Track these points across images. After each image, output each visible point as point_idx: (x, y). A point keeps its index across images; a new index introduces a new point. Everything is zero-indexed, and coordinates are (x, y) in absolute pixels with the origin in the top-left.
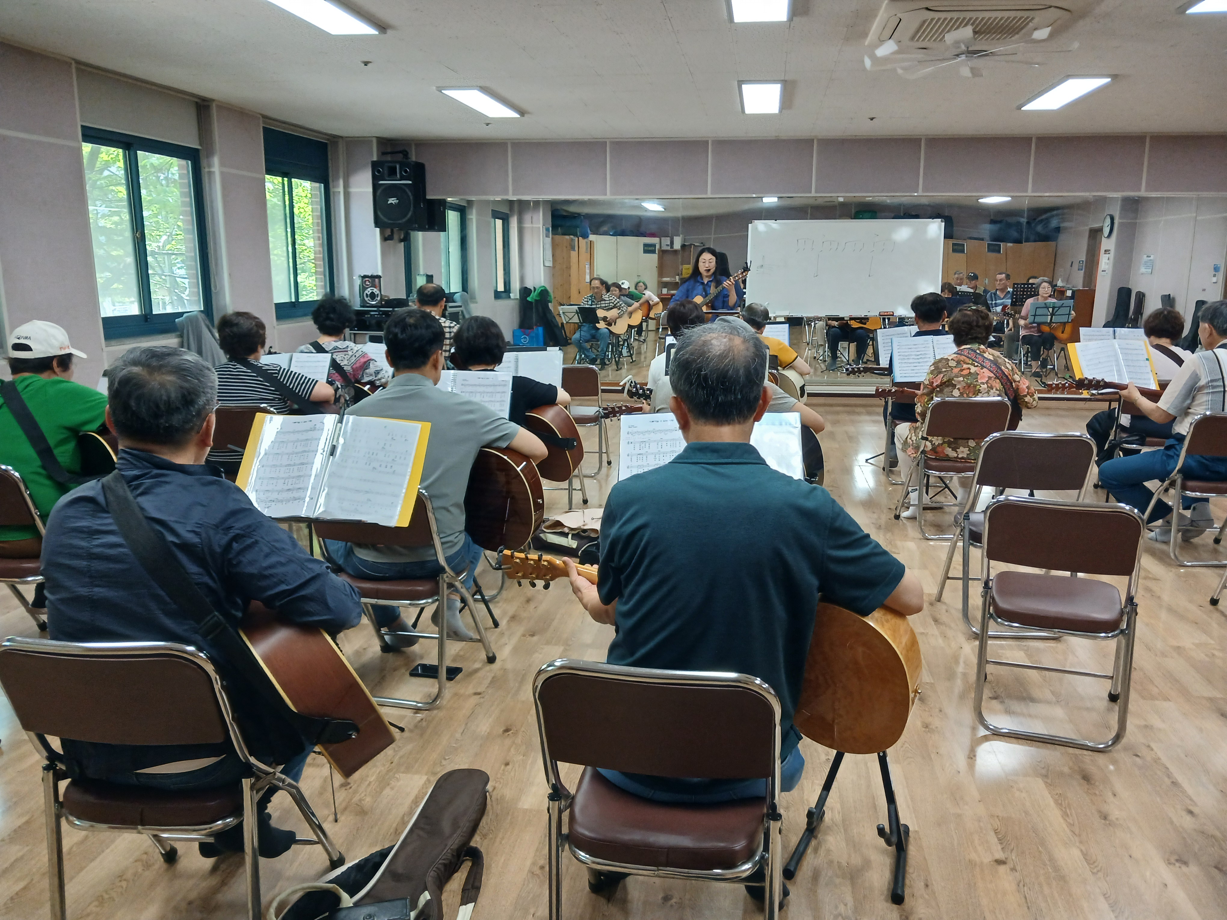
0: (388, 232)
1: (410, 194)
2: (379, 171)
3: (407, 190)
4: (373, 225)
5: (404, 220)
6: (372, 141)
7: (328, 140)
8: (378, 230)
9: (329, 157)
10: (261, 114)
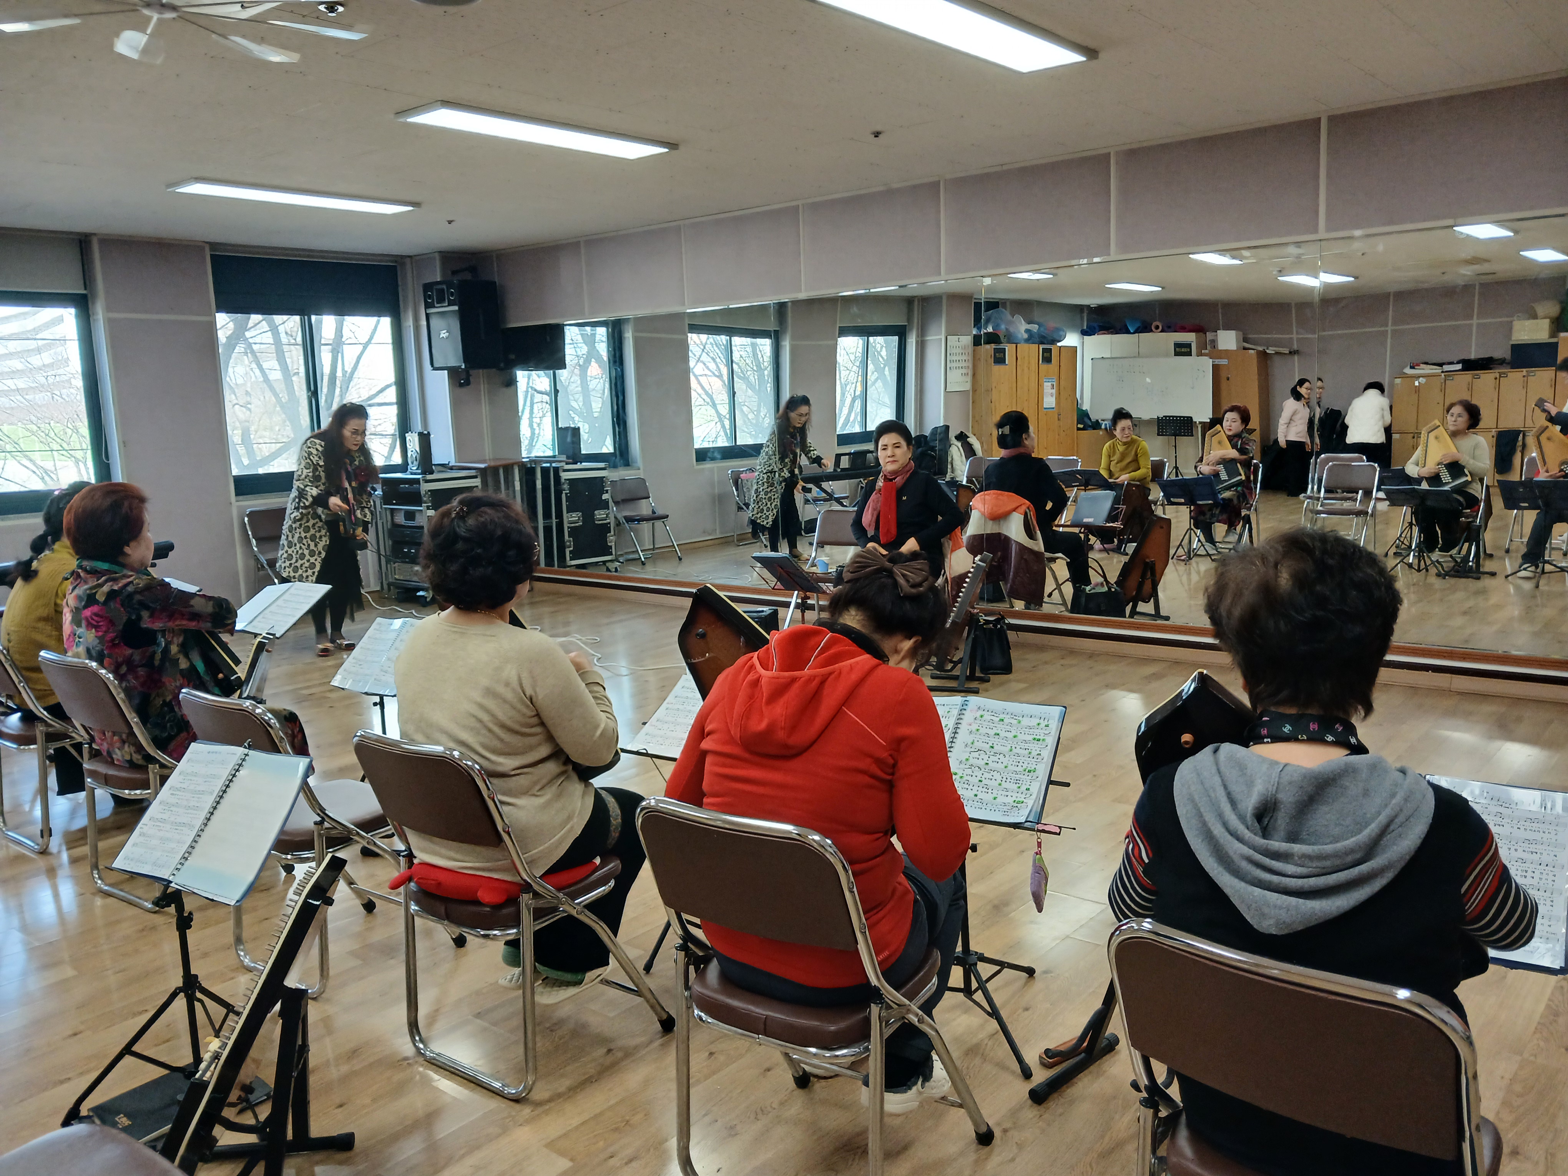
0: (462, 375)
2: (430, 297)
4: (431, 367)
6: (436, 257)
7: (396, 262)
8: (446, 372)
9: (400, 282)
10: (207, 243)
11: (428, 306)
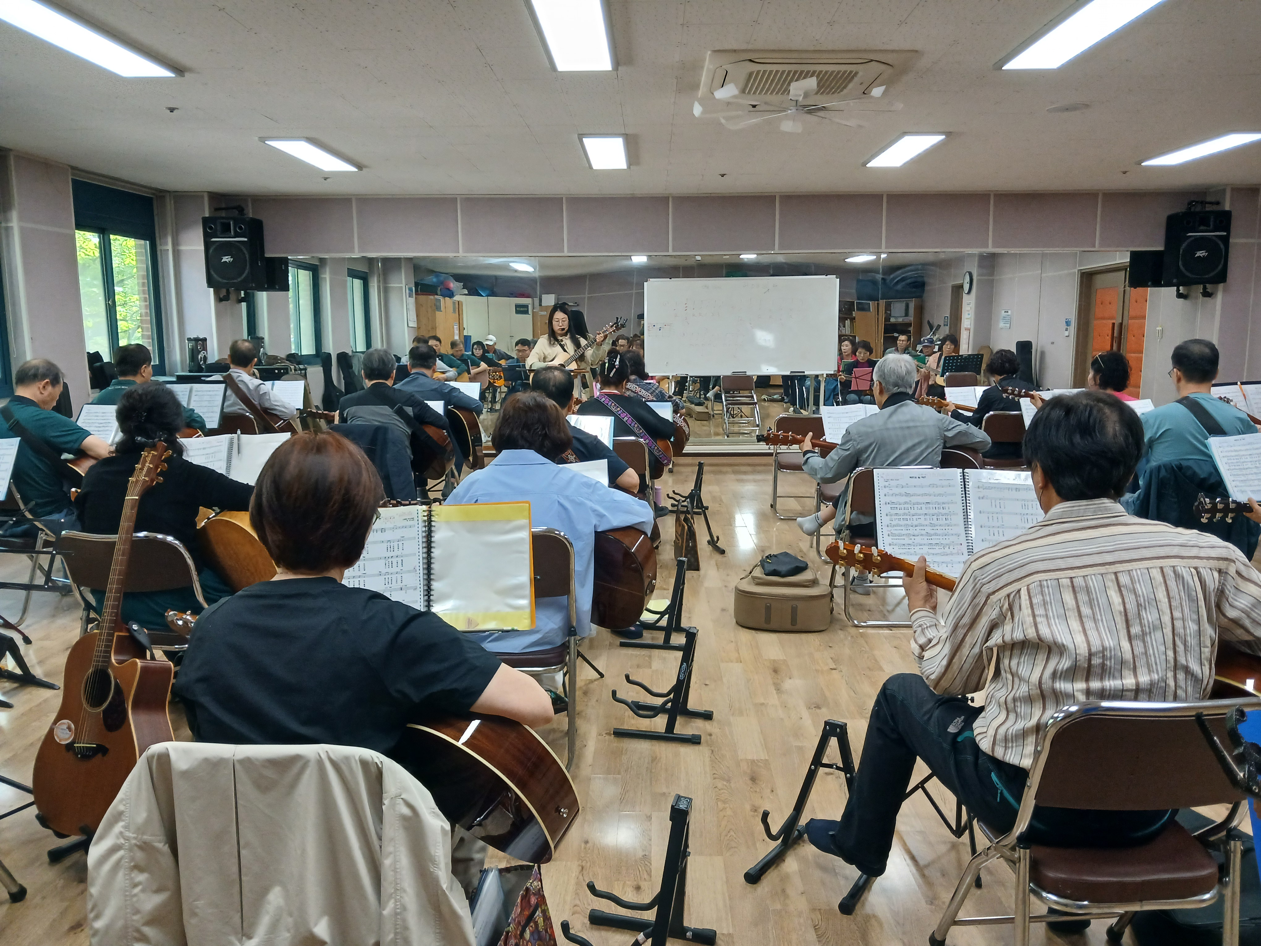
0: (223, 293)
1: (245, 252)
2: (211, 228)
3: (243, 248)
4: (206, 285)
5: (239, 280)
6: (202, 197)
7: (153, 194)
8: (212, 290)
9: (155, 212)
10: (69, 166)
11: (208, 235)
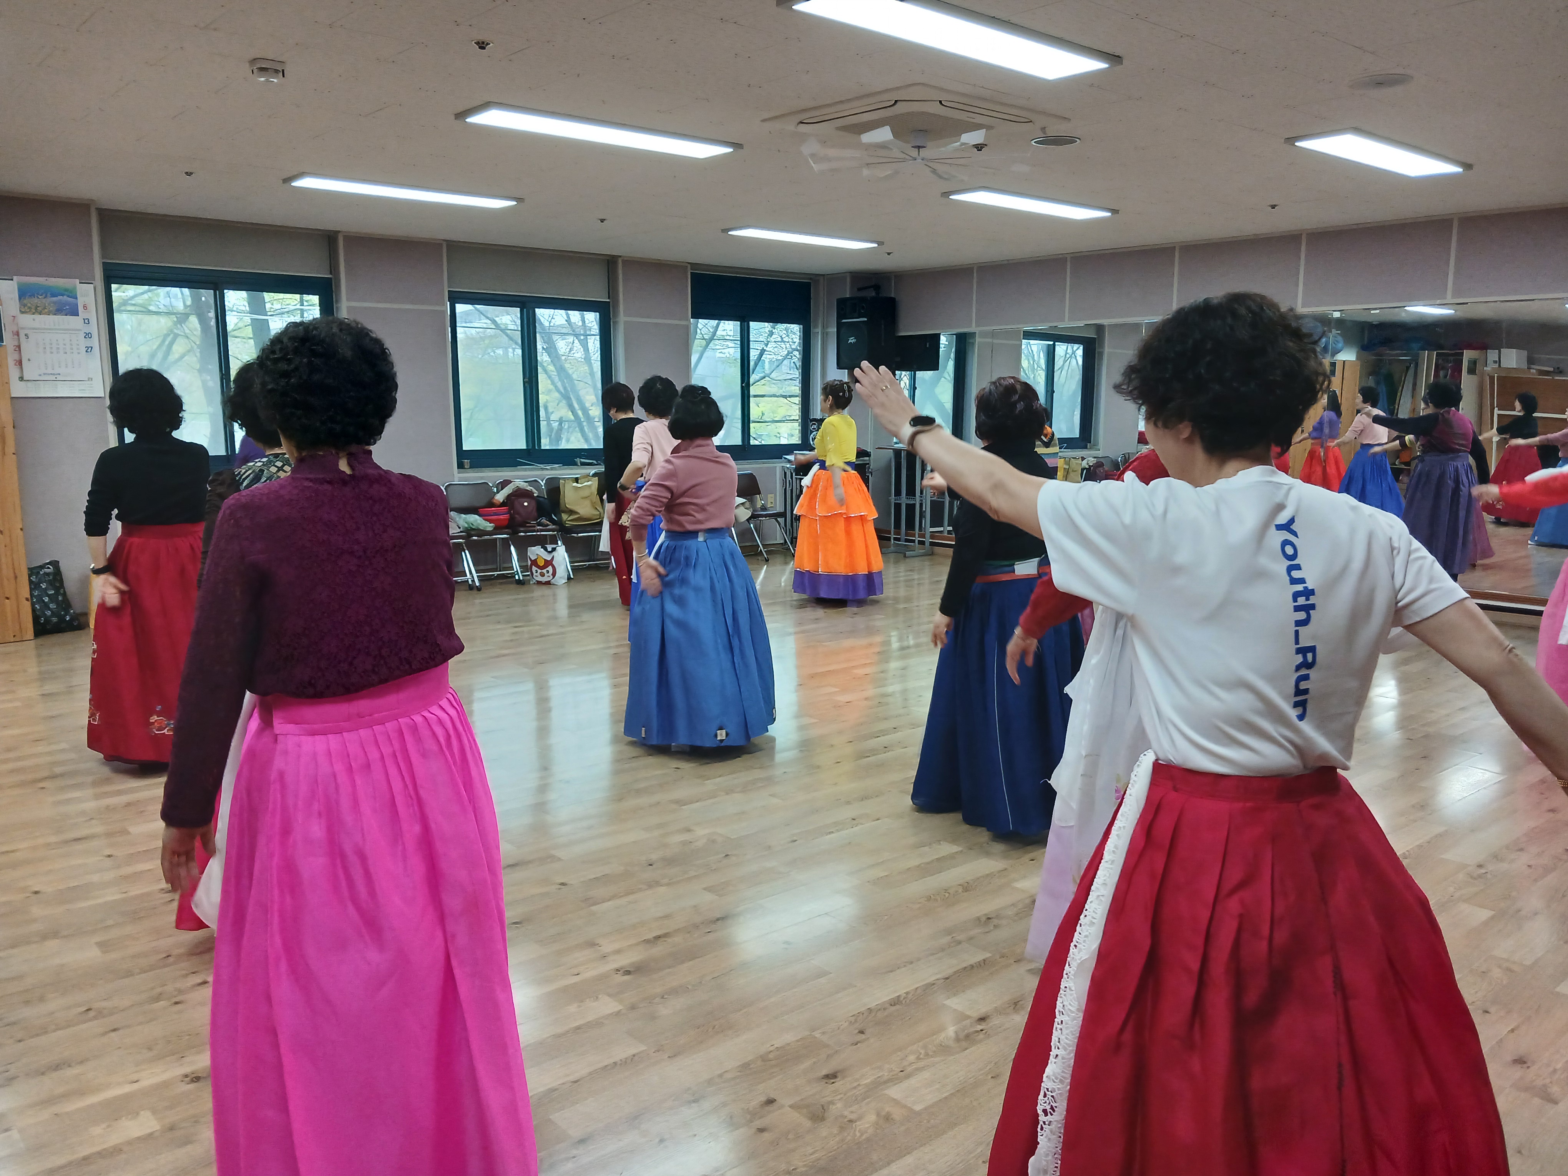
1: (866, 332)
2: (845, 310)
3: (864, 328)
4: (836, 366)
7: (810, 279)
8: (847, 370)
9: (811, 297)
10: (689, 263)
11: (840, 317)
